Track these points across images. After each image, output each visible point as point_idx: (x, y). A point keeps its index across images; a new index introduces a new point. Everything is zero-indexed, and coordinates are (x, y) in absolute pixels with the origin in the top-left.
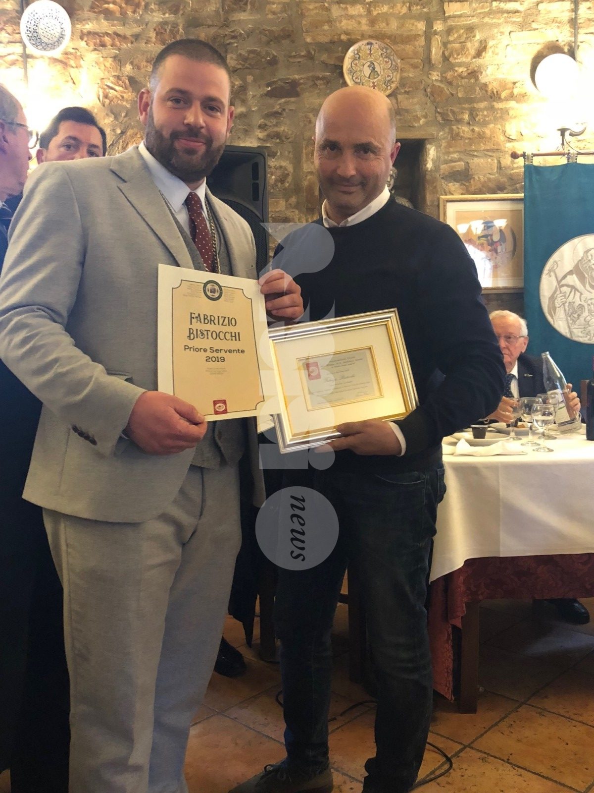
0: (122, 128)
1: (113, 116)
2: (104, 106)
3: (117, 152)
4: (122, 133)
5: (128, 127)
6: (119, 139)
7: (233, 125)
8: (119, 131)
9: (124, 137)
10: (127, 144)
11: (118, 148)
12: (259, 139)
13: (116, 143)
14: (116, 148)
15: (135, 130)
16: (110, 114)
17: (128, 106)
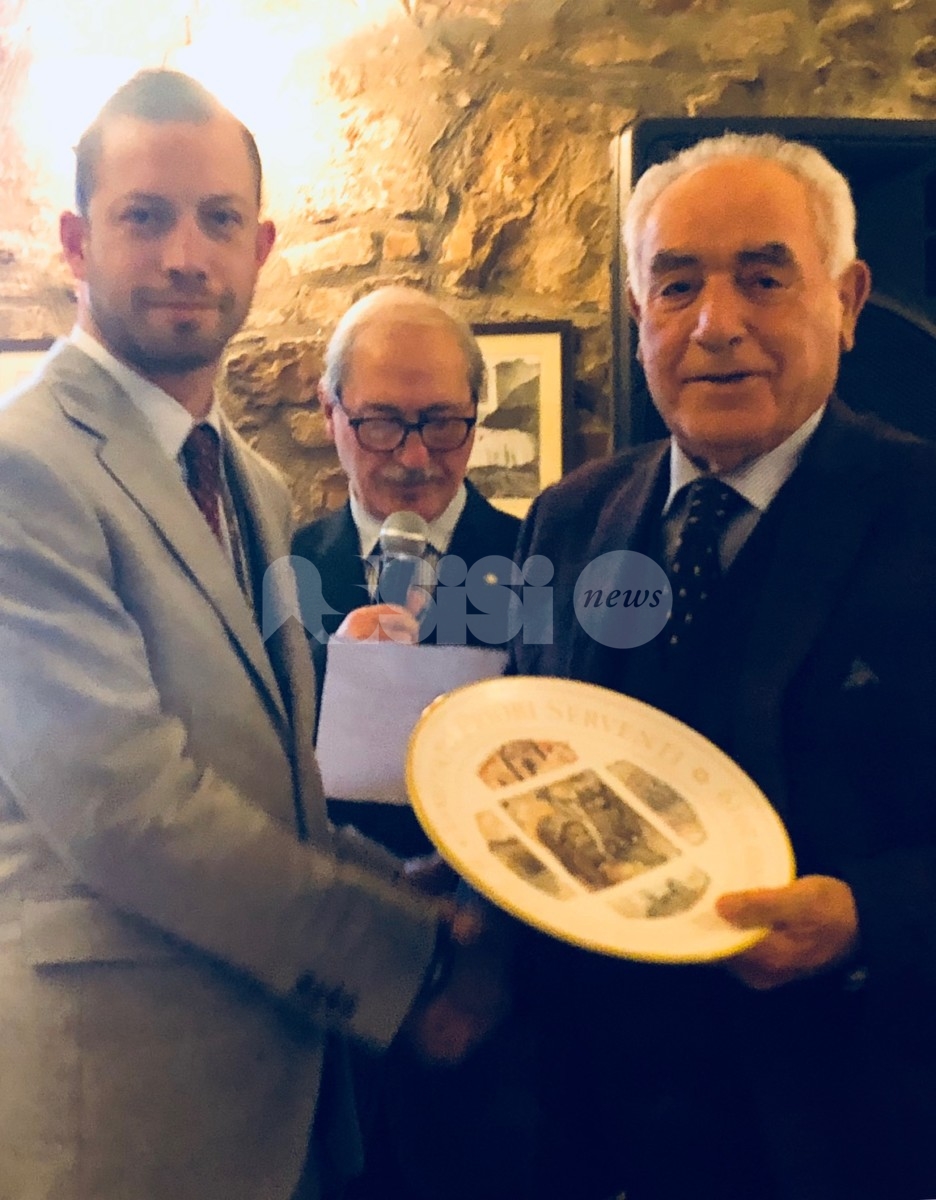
0: (477, 86)
1: (448, 55)
2: (421, 24)
3: (458, 163)
4: (475, 104)
5: (494, 84)
6: (464, 124)
7: (828, 60)
8: (464, 100)
9: (479, 116)
10: (490, 137)
11: (461, 153)
12: (916, 98)
13: (453, 136)
14: (455, 153)
15: (514, 94)
16: (439, 49)
17: (496, 21)
